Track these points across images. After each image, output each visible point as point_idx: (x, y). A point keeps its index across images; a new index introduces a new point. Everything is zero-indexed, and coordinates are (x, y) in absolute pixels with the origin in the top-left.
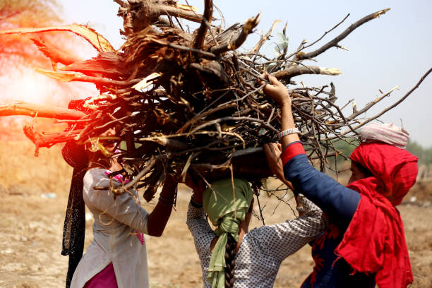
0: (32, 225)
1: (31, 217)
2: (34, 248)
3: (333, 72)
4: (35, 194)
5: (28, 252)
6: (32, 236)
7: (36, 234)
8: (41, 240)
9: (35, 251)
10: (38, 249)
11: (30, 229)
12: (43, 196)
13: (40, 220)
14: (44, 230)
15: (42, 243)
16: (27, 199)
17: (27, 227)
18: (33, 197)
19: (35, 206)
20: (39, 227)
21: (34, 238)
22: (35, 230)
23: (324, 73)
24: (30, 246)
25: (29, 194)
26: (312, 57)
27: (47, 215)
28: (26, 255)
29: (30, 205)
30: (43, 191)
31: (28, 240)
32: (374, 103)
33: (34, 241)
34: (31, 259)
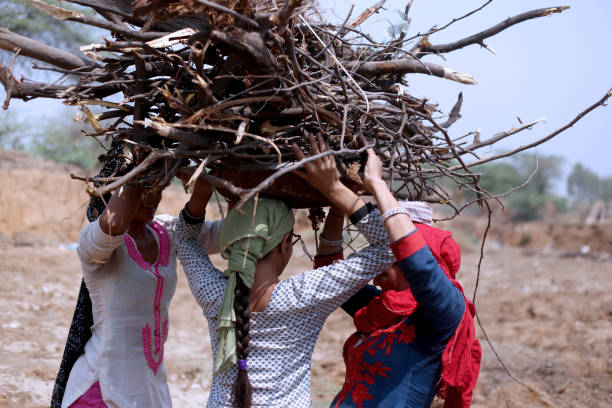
0: (47, 289)
1: (44, 277)
2: (50, 320)
3: (463, 79)
4: (50, 245)
5: (41, 326)
6: (46, 304)
7: (53, 301)
8: (59, 309)
9: (51, 325)
10: (55, 322)
11: (43, 294)
12: (62, 248)
13: (57, 281)
14: (63, 295)
15: (60, 314)
16: (39, 251)
17: (40, 291)
18: (47, 249)
19: (51, 262)
20: (56, 290)
21: (49, 306)
22: (51, 295)
23: (449, 77)
24: (44, 318)
25: (42, 245)
26: (441, 51)
27: (68, 274)
28: (40, 331)
29: (43, 260)
30: (62, 240)
31: (42, 309)
32: (506, 135)
33: (50, 311)
34: (45, 335)
